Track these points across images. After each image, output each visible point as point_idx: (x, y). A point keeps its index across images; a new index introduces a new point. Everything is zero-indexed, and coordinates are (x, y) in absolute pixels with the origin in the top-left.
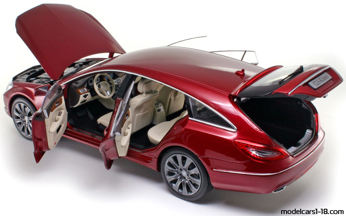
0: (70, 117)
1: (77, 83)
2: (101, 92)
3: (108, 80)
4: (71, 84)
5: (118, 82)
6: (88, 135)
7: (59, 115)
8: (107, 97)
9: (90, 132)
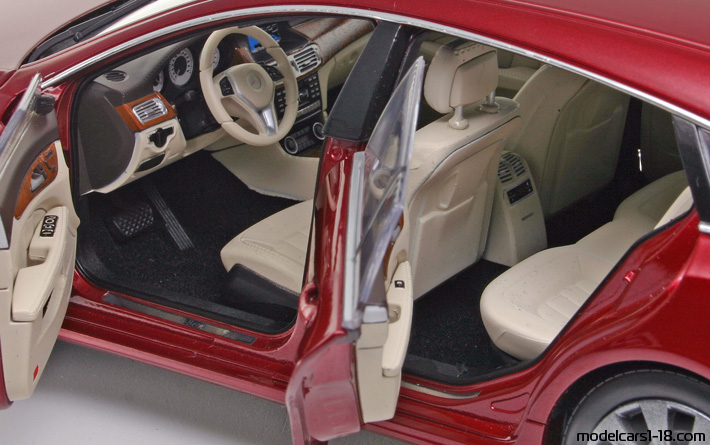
0: (85, 238)
1: (120, 76)
2: (237, 113)
3: (262, 57)
4: (92, 82)
5: (305, 67)
6: (172, 320)
7: (48, 230)
8: (263, 139)
9: (178, 306)
